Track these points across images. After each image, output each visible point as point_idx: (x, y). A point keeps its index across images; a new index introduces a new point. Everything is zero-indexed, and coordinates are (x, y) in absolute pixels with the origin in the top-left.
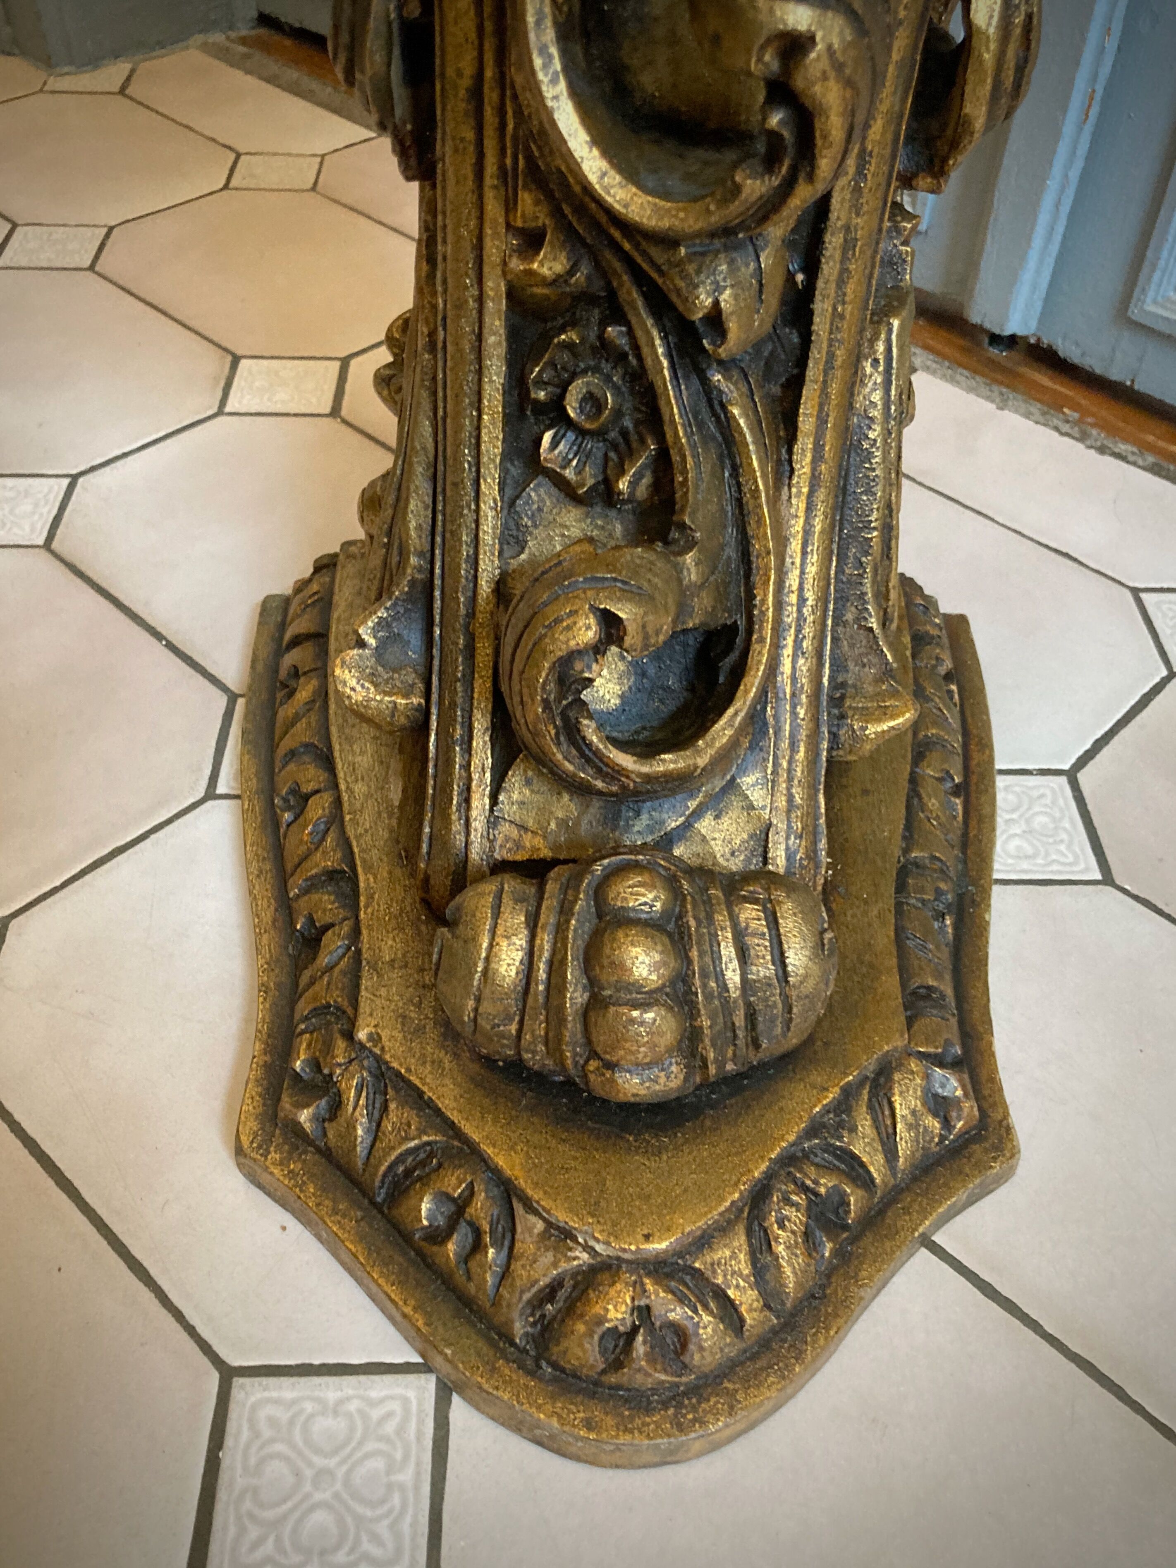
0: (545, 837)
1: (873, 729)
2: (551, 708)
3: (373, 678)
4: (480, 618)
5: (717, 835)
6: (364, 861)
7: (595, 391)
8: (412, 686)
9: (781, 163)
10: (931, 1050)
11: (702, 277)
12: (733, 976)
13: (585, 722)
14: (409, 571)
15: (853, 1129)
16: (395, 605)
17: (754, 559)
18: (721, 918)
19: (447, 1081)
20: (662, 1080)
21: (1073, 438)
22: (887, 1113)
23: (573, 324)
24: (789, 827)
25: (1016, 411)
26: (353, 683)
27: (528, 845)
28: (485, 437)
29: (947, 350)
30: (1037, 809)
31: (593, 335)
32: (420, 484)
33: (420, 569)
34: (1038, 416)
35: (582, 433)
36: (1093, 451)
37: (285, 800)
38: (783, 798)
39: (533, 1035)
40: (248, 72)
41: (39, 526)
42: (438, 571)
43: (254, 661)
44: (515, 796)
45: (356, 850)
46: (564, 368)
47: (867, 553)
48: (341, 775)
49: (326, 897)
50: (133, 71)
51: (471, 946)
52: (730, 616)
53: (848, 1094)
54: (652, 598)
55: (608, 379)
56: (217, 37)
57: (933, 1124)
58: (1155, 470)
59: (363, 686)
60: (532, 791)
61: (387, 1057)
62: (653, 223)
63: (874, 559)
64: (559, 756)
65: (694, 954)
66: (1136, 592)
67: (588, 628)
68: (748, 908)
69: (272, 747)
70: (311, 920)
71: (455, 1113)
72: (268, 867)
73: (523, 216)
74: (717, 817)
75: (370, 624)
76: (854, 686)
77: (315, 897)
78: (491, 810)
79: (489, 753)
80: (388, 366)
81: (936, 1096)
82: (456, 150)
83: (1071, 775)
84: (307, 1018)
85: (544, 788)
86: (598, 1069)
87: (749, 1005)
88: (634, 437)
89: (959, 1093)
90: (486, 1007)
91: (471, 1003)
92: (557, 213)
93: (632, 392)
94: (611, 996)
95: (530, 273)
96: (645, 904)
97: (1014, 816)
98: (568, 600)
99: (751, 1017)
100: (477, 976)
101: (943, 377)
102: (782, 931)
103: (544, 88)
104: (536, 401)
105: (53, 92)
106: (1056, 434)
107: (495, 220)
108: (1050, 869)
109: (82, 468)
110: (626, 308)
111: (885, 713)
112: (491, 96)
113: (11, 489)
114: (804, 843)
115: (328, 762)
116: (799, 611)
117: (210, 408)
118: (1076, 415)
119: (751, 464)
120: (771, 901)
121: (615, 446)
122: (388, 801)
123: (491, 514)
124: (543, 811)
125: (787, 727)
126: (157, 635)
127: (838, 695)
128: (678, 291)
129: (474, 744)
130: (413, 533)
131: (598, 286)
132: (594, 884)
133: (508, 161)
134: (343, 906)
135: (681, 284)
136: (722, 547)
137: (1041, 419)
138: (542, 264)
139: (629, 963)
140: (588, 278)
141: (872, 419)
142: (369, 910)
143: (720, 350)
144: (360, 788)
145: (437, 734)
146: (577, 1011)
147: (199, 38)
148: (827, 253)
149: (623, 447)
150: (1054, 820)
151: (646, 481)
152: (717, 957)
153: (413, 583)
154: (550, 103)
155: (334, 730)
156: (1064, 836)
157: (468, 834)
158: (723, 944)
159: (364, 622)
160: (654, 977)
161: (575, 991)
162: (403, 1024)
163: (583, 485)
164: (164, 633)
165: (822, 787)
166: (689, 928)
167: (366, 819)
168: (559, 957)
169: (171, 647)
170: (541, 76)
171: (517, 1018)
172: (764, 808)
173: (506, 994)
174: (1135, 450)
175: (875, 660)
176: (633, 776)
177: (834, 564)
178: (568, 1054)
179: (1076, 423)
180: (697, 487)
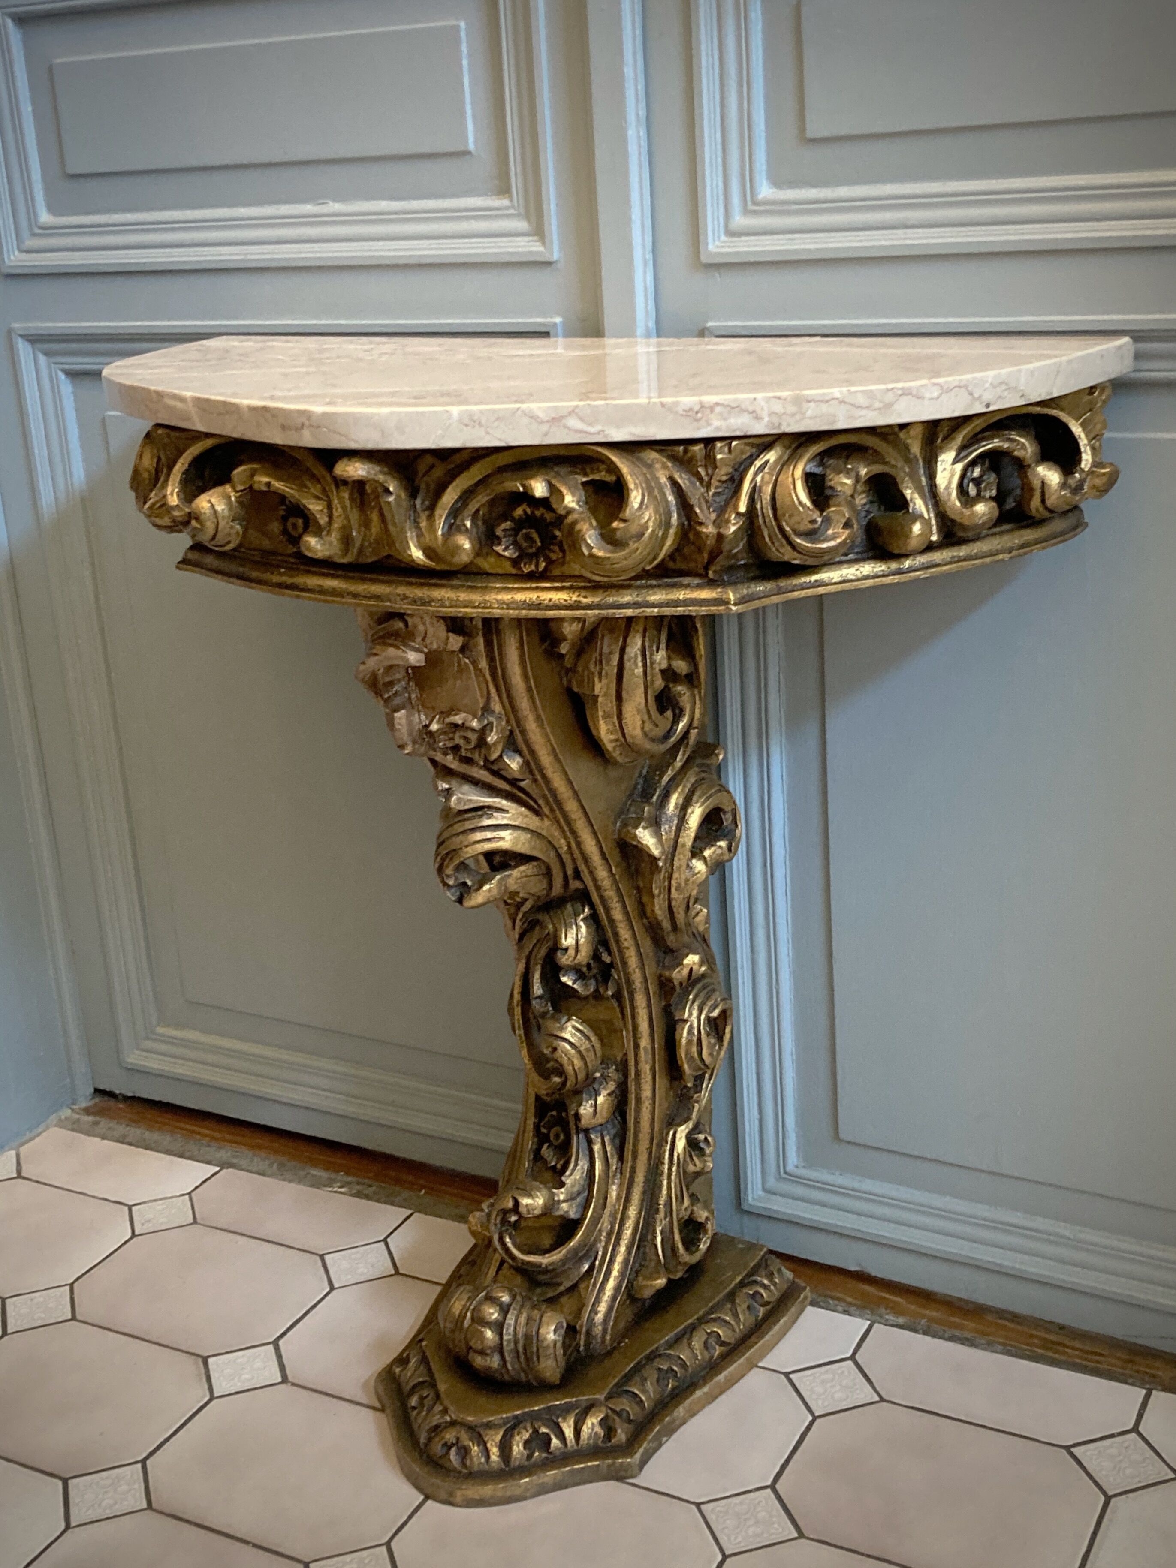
41: (138, 1496)
50: (18, 1156)
56: (66, 1113)
66: (787, 1375)
83: (773, 1487)
108: (773, 1537)
109: (144, 1454)
113: (107, 1478)
117: (204, 1395)
126: (247, 1542)
147: (53, 1117)
150: (768, 1512)
156: (776, 1519)
164: (248, 1539)
169: (255, 1546)
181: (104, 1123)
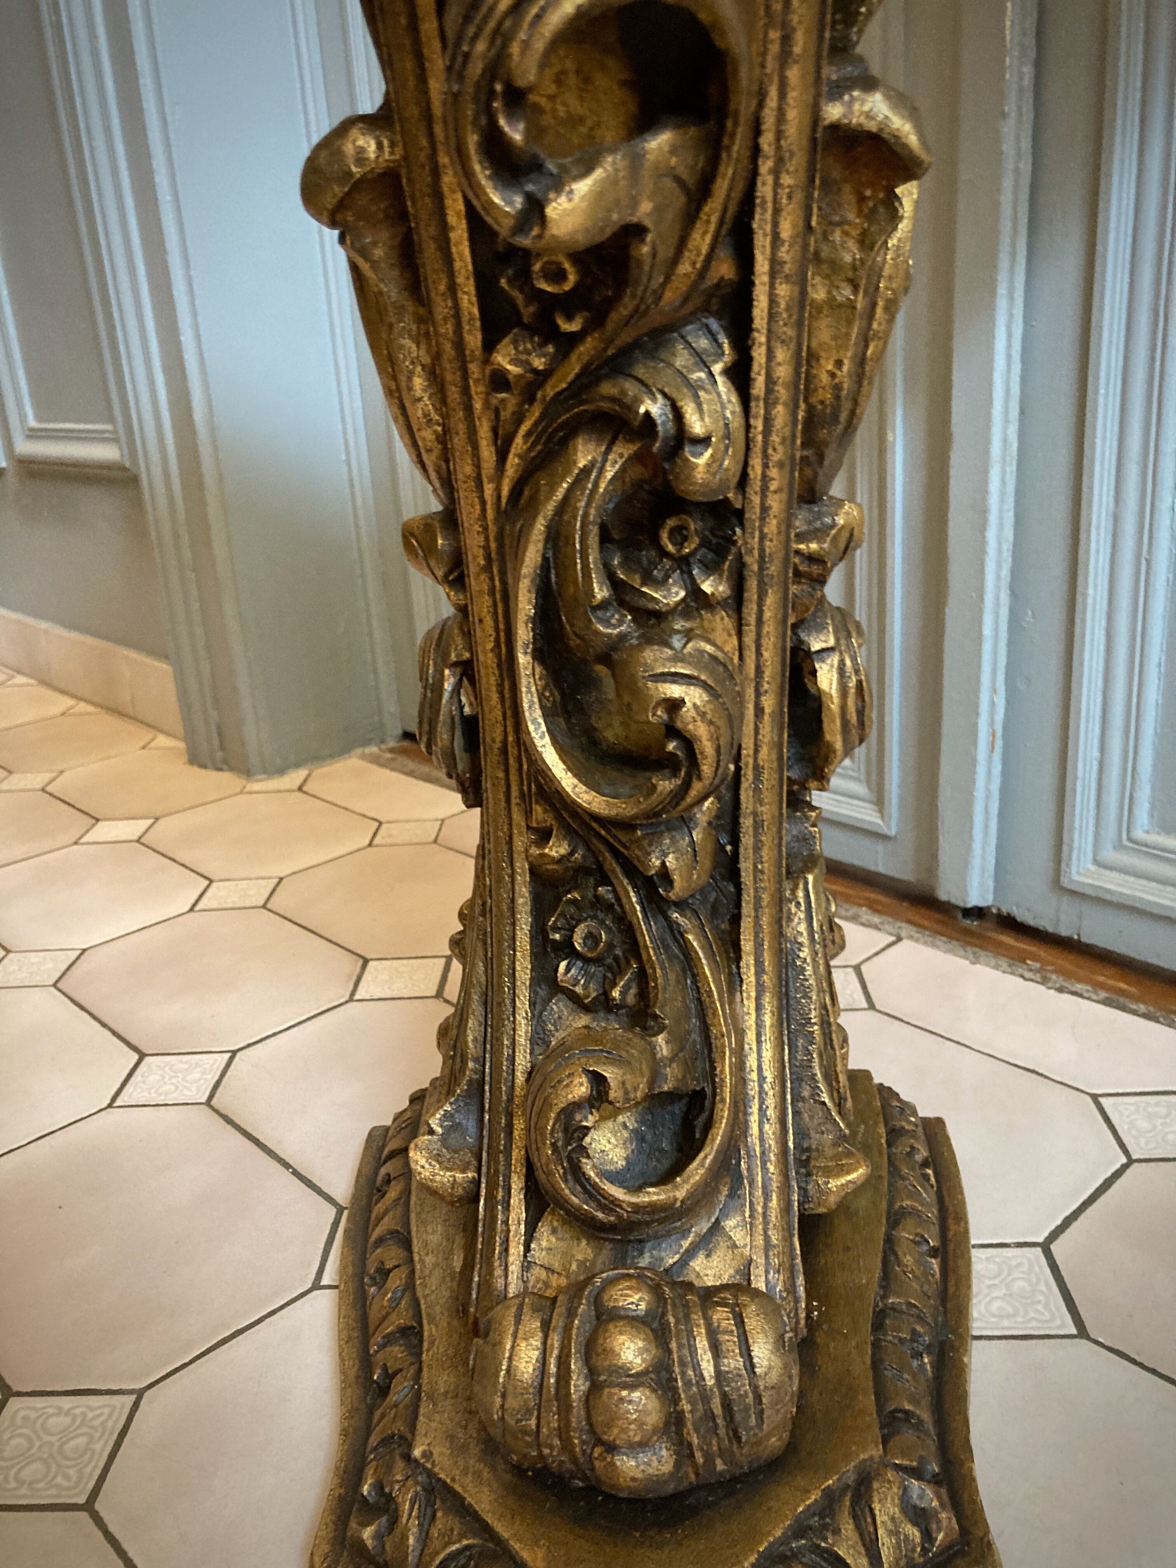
0: (567, 1277)
1: (834, 1184)
2: (559, 1153)
3: (438, 1158)
4: (517, 1101)
5: (709, 1272)
6: (429, 1315)
7: (594, 931)
8: (468, 1163)
9: (680, 770)
10: (906, 1462)
11: (653, 848)
12: (708, 1368)
13: (584, 1160)
14: (467, 1073)
15: (837, 1532)
16: (457, 1100)
17: (713, 1041)
18: (697, 1317)
19: (486, 1489)
20: (655, 1464)
21: (1037, 982)
22: (869, 1520)
23: (576, 888)
24: (767, 1263)
25: (987, 965)
26: (423, 1161)
27: (554, 1284)
28: (518, 968)
29: (926, 923)
30: (1016, 1275)
31: (590, 895)
32: (476, 1006)
33: (475, 1071)
34: (1005, 966)
35: (587, 961)
36: (1052, 991)
37: (373, 1278)
38: (761, 1238)
39: (549, 1428)
40: (393, 769)
41: (204, 1087)
42: (487, 1070)
43: (358, 1176)
44: (544, 1244)
45: (423, 1307)
46: (572, 918)
47: (812, 1043)
48: (415, 1249)
49: (397, 1348)
50: (309, 775)
51: (497, 1348)
52: (699, 1084)
53: (830, 1500)
54: (629, 1063)
55: (602, 922)
56: (373, 749)
57: (914, 1533)
58: (1107, 1002)
59: (430, 1164)
60: (557, 1239)
61: (436, 1470)
62: (607, 812)
63: (818, 1048)
64: (567, 1191)
65: (673, 1345)
66: (1095, 1097)
67: (581, 1084)
68: (718, 1311)
69: (366, 1237)
70: (385, 1368)
71: (490, 1515)
72: (356, 1334)
73: (537, 819)
74: (708, 1256)
75: (438, 1116)
76: (817, 1150)
77: (388, 1349)
78: (525, 1256)
79: (523, 1208)
80: (459, 933)
81: (915, 1507)
82: (494, 784)
83: (1046, 1247)
84: (376, 1449)
85: (567, 1236)
86: (600, 1455)
87: (724, 1396)
88: (622, 961)
89: (935, 1503)
90: (512, 1403)
91: (498, 1400)
92: (559, 818)
93: (620, 931)
94: (605, 1381)
95: (543, 855)
96: (632, 1303)
97: (996, 1282)
98: (567, 1066)
99: (727, 1404)
100: (503, 1373)
101: (925, 943)
102: (747, 1328)
103: (536, 741)
104: (555, 941)
105: (250, 793)
106: (1021, 980)
107: (519, 825)
108: (1030, 1325)
109: (241, 1045)
110: (610, 874)
111: (843, 1170)
112: (512, 751)
113: (186, 1062)
114: (781, 1277)
115: (406, 1243)
116: (761, 1087)
117: (343, 997)
118: (1038, 965)
119: (704, 973)
120: (738, 1305)
121: (609, 968)
122: (452, 1268)
123: (523, 1022)
124: (567, 1256)
125: (760, 1179)
126: (286, 1165)
127: (804, 1157)
128: (638, 858)
129: (512, 1201)
130: (471, 1045)
131: (590, 863)
132: (595, 1293)
133: (525, 788)
134: (411, 1354)
135: (640, 853)
136: (689, 1033)
137: (1009, 970)
138: (551, 849)
139: (617, 1349)
140: (583, 857)
141: (801, 944)
142: (431, 1353)
143: (671, 894)
144: (430, 1260)
145: (485, 1200)
146: (580, 1397)
147: (359, 751)
148: (743, 830)
149: (616, 968)
150: (1031, 1284)
151: (633, 991)
152: (693, 1350)
153: (470, 1082)
154: (540, 749)
155: (413, 1216)
156: (1041, 1298)
157: (506, 1277)
158: (698, 1339)
159: (433, 1115)
160: (638, 1361)
161: (577, 1380)
162: (451, 1443)
163: (588, 997)
164: (291, 1163)
165: (796, 1232)
166: (669, 1324)
167: (433, 1282)
168: (565, 1351)
169: (296, 1173)
170: (533, 734)
171: (536, 1413)
172: (745, 1246)
173: (525, 1388)
174: (1090, 988)
175: (830, 1127)
176: (624, 1205)
177: (787, 1051)
178: (576, 1441)
179: (1038, 971)
180: (665, 989)
181: (401, 759)
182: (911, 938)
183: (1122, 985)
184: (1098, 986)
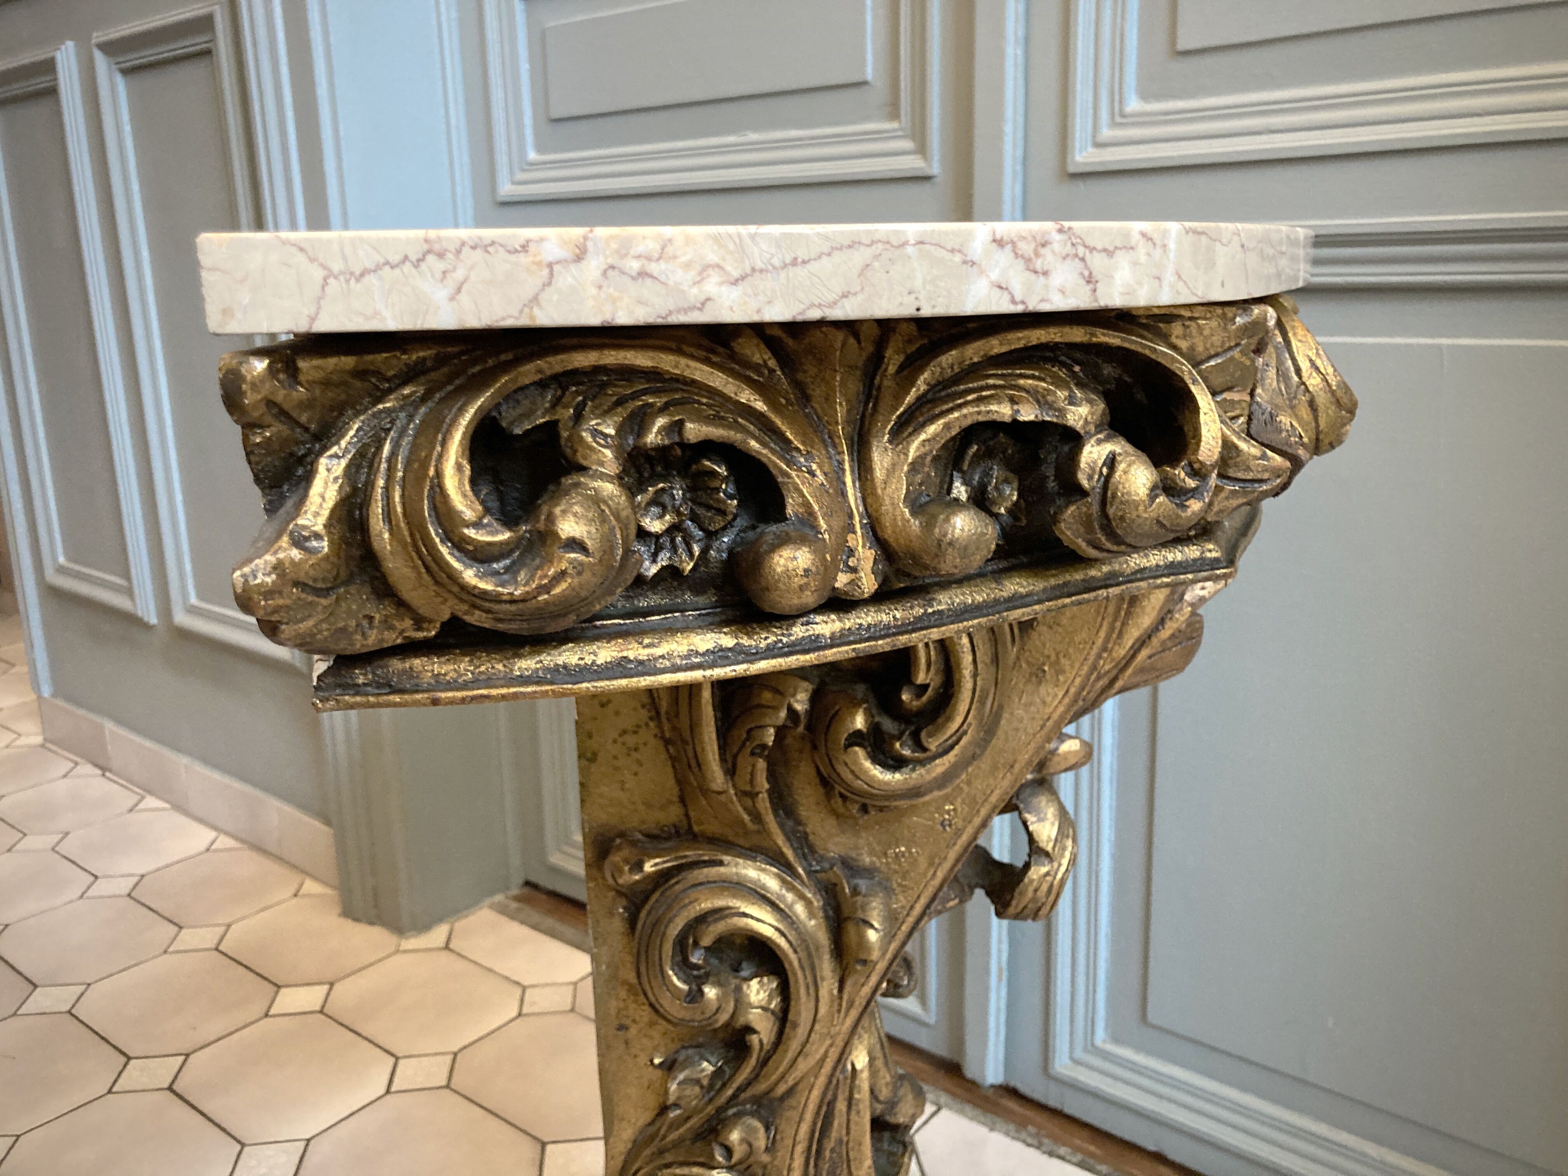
21: (1035, 1147)
25: (1001, 1132)
34: (1013, 1133)
36: (1046, 1156)
40: (522, 922)
50: (451, 931)
58: (1081, 1165)
101: (959, 1112)
106: (1025, 1146)
118: (1036, 1131)
137: (1016, 1135)
147: (488, 901)
174: (1070, 1151)
179: (1034, 1136)
181: (527, 910)
182: (947, 1106)
183: (1092, 1148)
184: (1076, 1149)
